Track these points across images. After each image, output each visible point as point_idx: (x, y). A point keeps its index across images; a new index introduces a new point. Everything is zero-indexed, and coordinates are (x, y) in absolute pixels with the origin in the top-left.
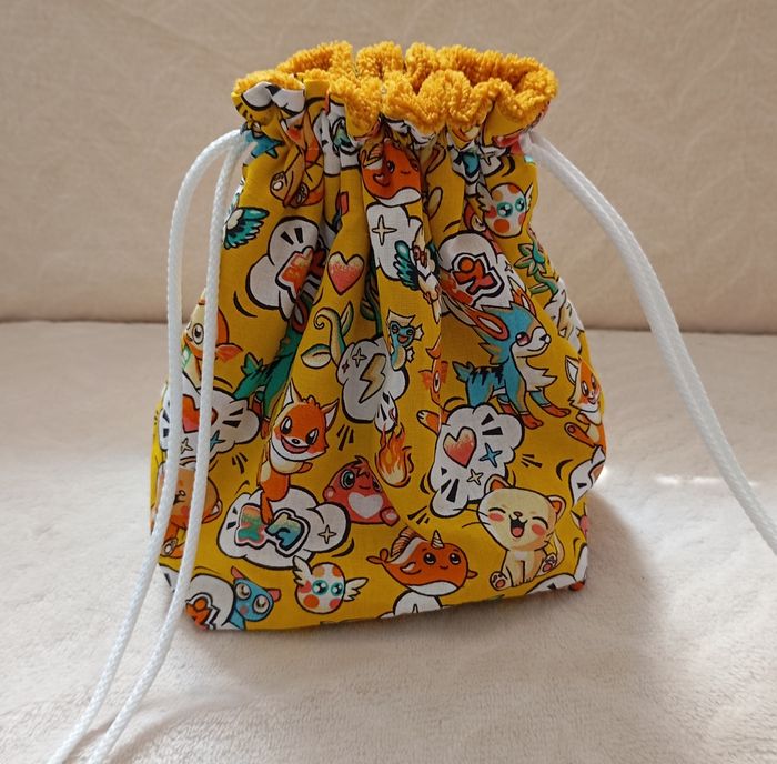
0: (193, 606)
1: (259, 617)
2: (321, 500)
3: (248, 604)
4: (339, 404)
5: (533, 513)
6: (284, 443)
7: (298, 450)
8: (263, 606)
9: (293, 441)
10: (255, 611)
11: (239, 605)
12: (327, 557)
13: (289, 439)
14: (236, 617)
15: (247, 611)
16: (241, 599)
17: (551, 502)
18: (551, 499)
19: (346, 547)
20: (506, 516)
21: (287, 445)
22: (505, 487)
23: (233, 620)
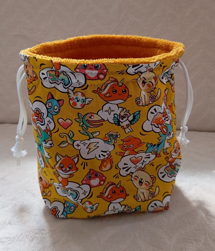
0: (52, 210)
1: (71, 212)
2: (81, 184)
3: (68, 209)
4: (79, 155)
5: (145, 180)
6: (63, 171)
7: (67, 171)
8: (72, 209)
9: (65, 169)
10: (70, 211)
11: (65, 210)
12: (86, 199)
13: (64, 169)
14: (65, 213)
15: (68, 211)
16: (66, 208)
17: (151, 177)
18: (152, 176)
19: (91, 195)
20: (138, 179)
21: (64, 171)
22: (142, 171)
23: (63, 214)
